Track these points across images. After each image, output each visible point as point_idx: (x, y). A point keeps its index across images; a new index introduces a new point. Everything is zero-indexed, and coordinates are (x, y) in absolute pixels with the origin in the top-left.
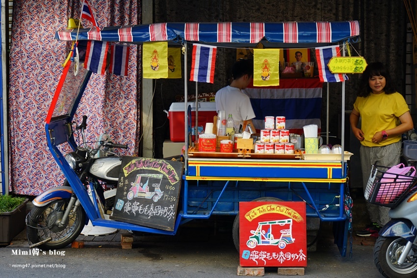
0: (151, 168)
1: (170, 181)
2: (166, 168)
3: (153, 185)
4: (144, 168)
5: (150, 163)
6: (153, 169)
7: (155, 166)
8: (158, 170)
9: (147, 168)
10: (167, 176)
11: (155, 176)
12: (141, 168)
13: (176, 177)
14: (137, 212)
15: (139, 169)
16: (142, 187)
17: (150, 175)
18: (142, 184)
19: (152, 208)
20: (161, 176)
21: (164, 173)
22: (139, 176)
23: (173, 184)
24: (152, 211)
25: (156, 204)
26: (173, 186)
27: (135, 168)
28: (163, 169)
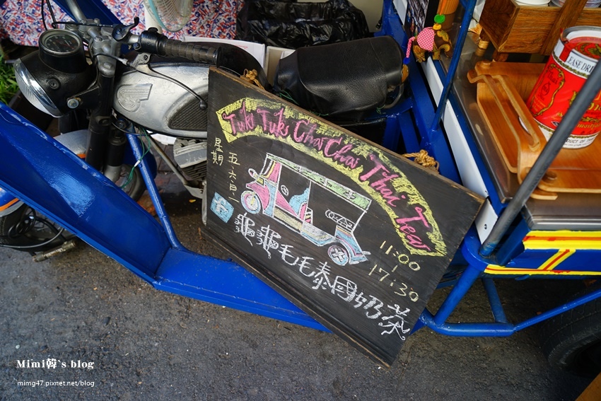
0: (319, 156)
1: (402, 235)
2: (389, 184)
3: (330, 214)
4: (289, 141)
5: (316, 136)
6: (329, 161)
7: (337, 155)
8: (354, 174)
9: (302, 148)
10: (392, 214)
11: (337, 189)
12: (281, 139)
13: (431, 236)
14: (276, 254)
15: (272, 137)
16: (288, 199)
17: (316, 177)
18: (286, 191)
19: (322, 271)
20: (361, 202)
21: (379, 198)
22: (277, 164)
23: (413, 251)
26: (414, 257)
27: (258, 131)
28: (372, 180)
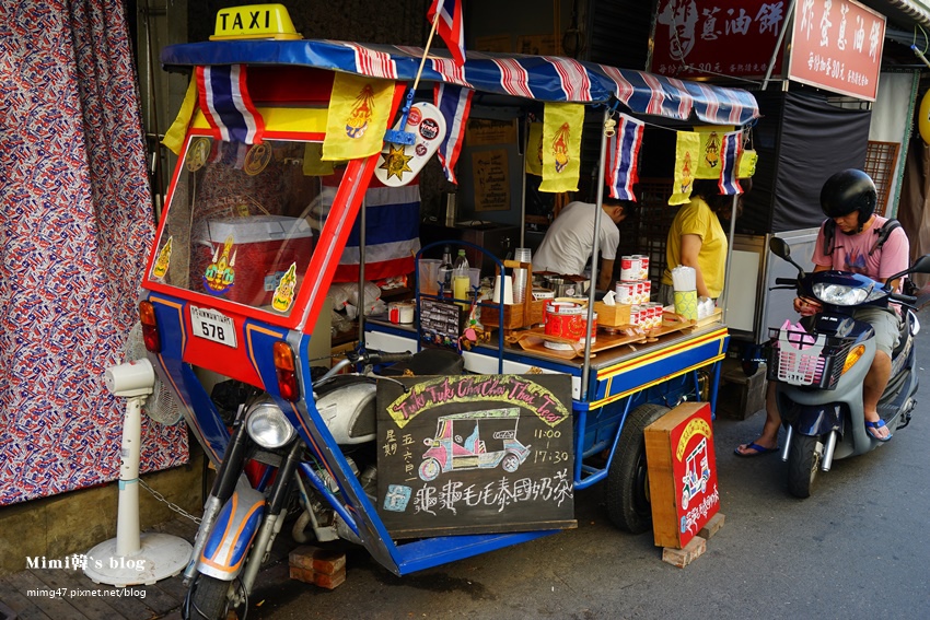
0: (480, 398)
1: (543, 419)
2: (526, 392)
3: (497, 436)
4: (456, 399)
5: (474, 386)
6: (486, 398)
7: (490, 391)
8: (504, 398)
9: (466, 399)
10: (534, 409)
11: (496, 414)
12: (449, 401)
13: (558, 408)
14: (460, 505)
15: (442, 403)
16: (462, 444)
17: (480, 414)
18: (460, 439)
19: (504, 488)
20: (514, 413)
21: (523, 404)
22: (447, 422)
23: (553, 425)
24: (506, 495)
25: (513, 478)
26: (555, 429)
27: (429, 404)
28: (515, 395)
